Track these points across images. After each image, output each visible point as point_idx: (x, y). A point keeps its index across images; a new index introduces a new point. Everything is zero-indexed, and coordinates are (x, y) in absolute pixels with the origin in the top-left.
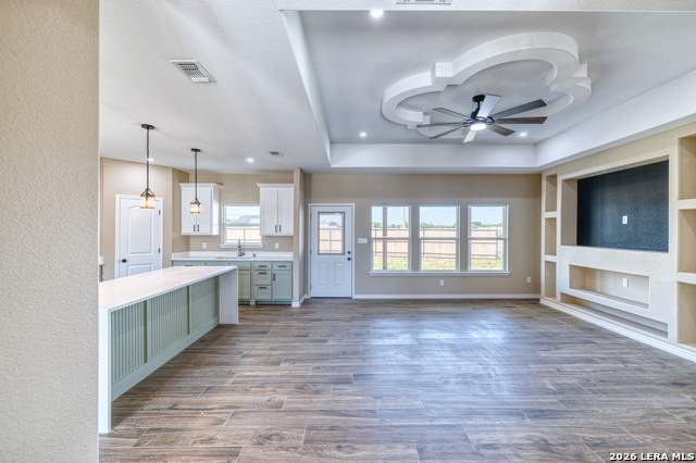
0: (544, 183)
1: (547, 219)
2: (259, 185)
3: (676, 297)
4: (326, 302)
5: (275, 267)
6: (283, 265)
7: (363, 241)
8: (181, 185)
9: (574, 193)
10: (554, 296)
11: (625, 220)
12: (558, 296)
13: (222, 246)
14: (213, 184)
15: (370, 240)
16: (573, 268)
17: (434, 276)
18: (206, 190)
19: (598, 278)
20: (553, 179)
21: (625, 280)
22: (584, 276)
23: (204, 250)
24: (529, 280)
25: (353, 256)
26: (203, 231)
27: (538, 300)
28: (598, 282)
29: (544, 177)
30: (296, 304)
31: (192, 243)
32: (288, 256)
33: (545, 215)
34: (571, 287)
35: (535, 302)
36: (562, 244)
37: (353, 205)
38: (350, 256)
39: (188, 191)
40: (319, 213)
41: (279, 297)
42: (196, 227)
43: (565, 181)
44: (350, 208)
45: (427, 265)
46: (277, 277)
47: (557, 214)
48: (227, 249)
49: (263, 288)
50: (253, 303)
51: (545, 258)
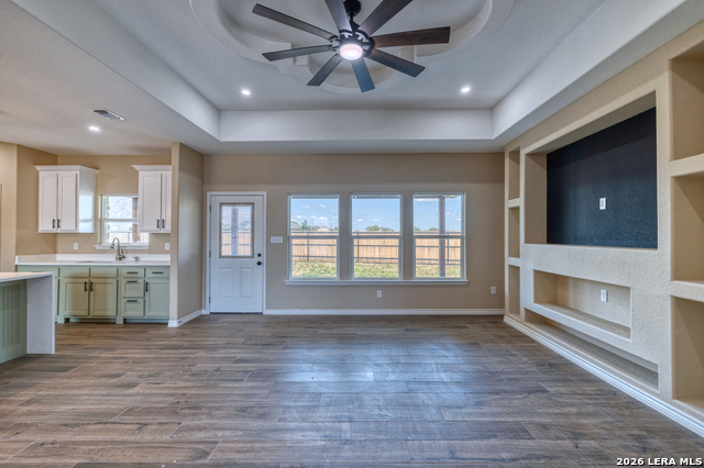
1: (510, 209)
2: (136, 167)
3: (669, 321)
4: (224, 319)
5: (149, 274)
6: (160, 271)
7: (277, 240)
8: (38, 168)
9: (543, 173)
10: (518, 312)
12: (522, 312)
13: (98, 247)
14: (78, 167)
15: (288, 239)
16: (537, 273)
17: (370, 286)
18: (69, 175)
19: (571, 289)
20: (515, 154)
21: (604, 291)
22: (554, 287)
23: (76, 252)
24: (493, 290)
25: (263, 259)
26: (66, 227)
27: (501, 317)
28: (571, 295)
29: (507, 154)
30: (173, 324)
31: (60, 243)
32: (165, 259)
33: (509, 203)
34: (536, 301)
35: (497, 320)
36: (526, 242)
37: (265, 193)
38: (260, 259)
39: (47, 176)
40: (221, 204)
41: (153, 314)
42: (57, 223)
43: (530, 155)
44: (260, 197)
45: (360, 271)
46: (151, 287)
47: (520, 202)
48: (103, 252)
49: (132, 301)
50: (120, 321)
51: (509, 261)
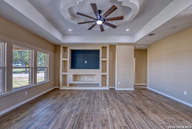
0: (62, 49)
11: (86, 62)
